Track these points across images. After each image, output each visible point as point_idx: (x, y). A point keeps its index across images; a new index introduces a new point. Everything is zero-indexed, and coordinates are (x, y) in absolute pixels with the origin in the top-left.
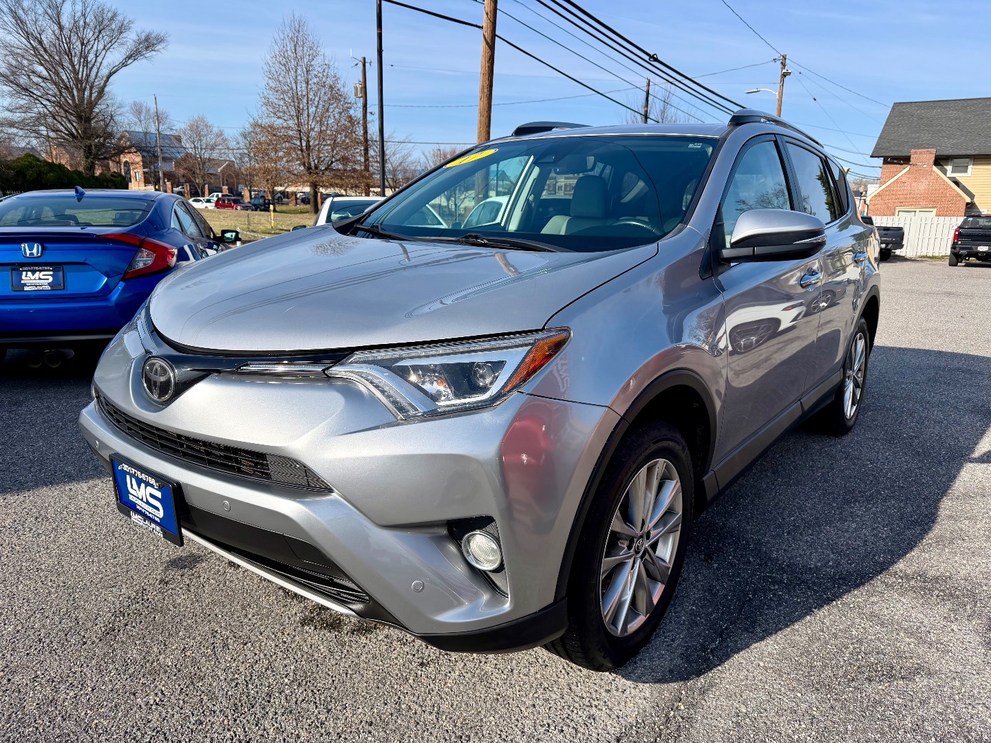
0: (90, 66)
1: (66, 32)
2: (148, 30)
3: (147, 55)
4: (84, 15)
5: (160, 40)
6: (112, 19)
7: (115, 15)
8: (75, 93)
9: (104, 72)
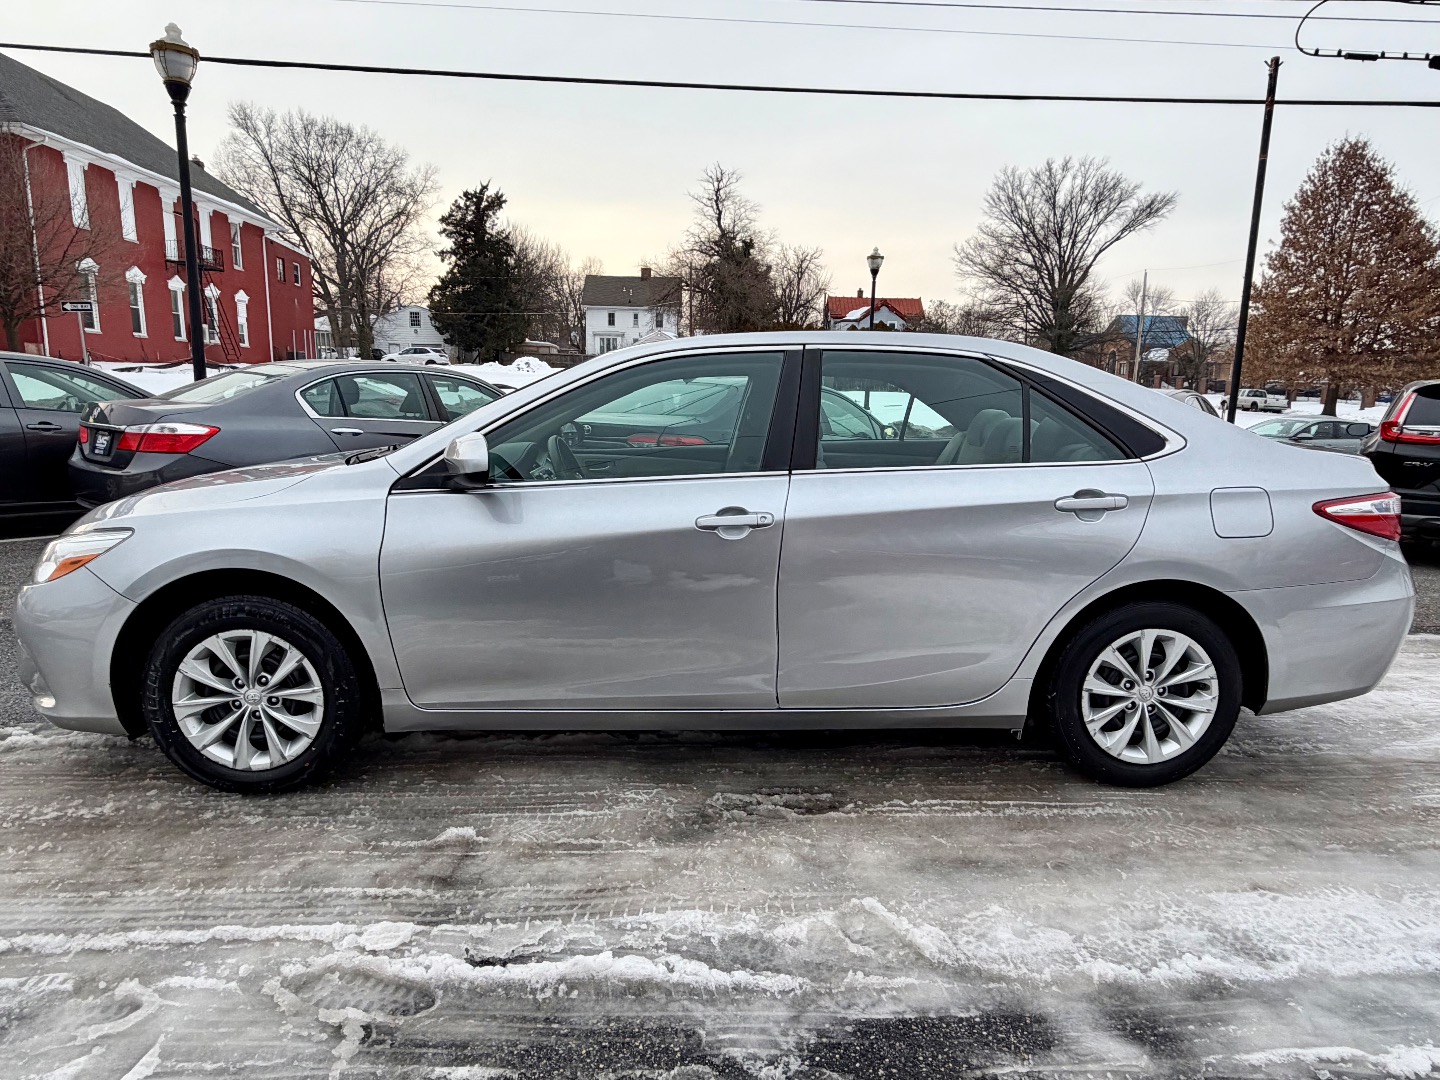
0: (1079, 245)
1: (1059, 212)
2: (1153, 194)
3: (1147, 223)
4: (1083, 189)
5: (1167, 201)
6: (1115, 187)
7: (1118, 180)
8: (1056, 277)
9: (1092, 250)
